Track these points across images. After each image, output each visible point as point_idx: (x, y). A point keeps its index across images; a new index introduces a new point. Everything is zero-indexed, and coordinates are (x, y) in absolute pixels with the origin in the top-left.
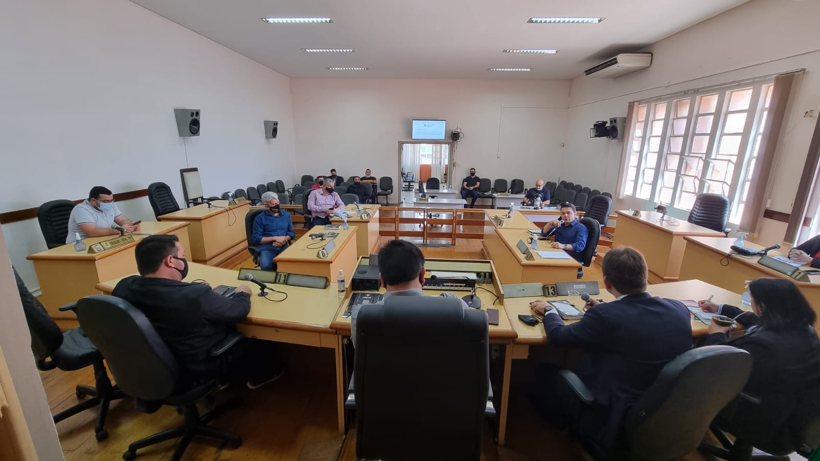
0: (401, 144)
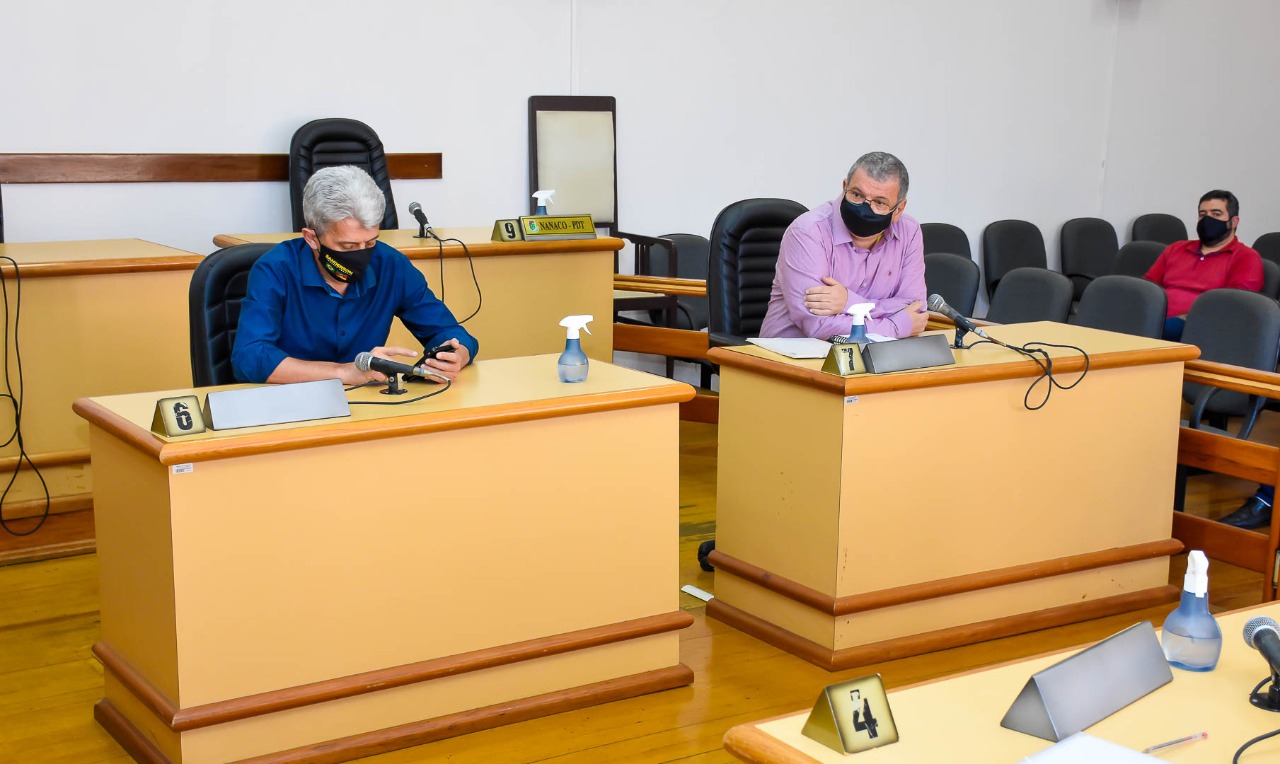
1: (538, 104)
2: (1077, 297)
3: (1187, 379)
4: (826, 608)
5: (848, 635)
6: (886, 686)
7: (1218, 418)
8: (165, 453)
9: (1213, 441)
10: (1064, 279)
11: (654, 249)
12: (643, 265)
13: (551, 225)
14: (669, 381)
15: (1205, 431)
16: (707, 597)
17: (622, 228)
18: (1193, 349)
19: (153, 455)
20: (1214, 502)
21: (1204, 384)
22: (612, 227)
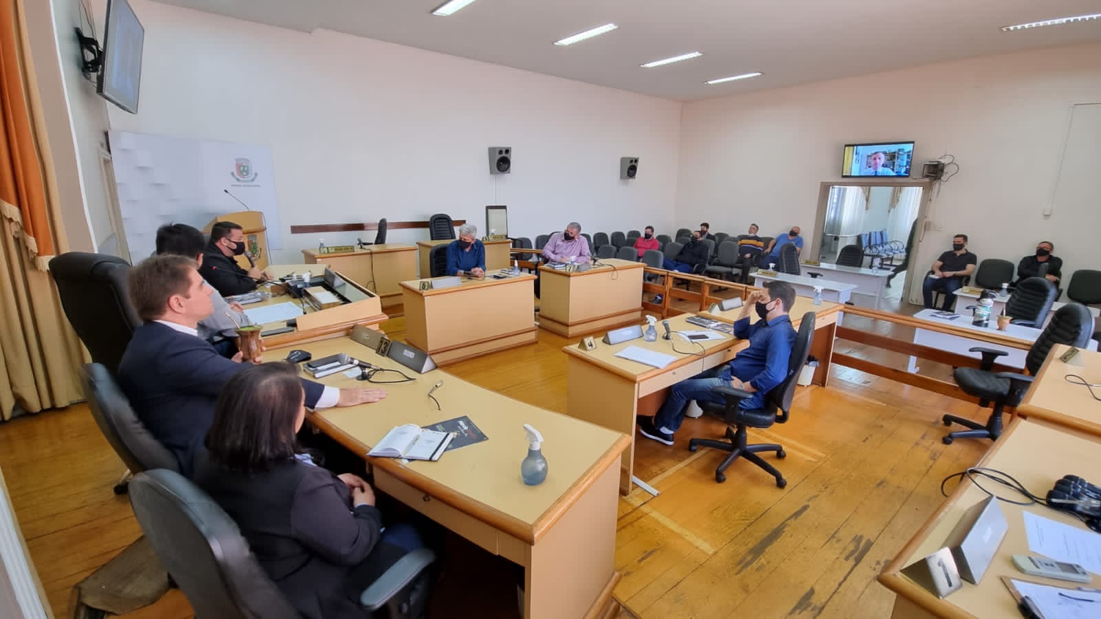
0: (825, 189)
1: (488, 208)
2: (618, 250)
3: (644, 272)
4: (567, 325)
5: (572, 331)
6: (594, 338)
7: (650, 279)
8: (424, 294)
9: (649, 284)
10: (614, 247)
11: (517, 241)
12: (514, 246)
13: (495, 237)
14: (530, 275)
15: (648, 282)
16: (538, 323)
17: (509, 237)
18: (645, 264)
19: (421, 295)
20: (650, 298)
21: (647, 272)
22: (506, 236)
